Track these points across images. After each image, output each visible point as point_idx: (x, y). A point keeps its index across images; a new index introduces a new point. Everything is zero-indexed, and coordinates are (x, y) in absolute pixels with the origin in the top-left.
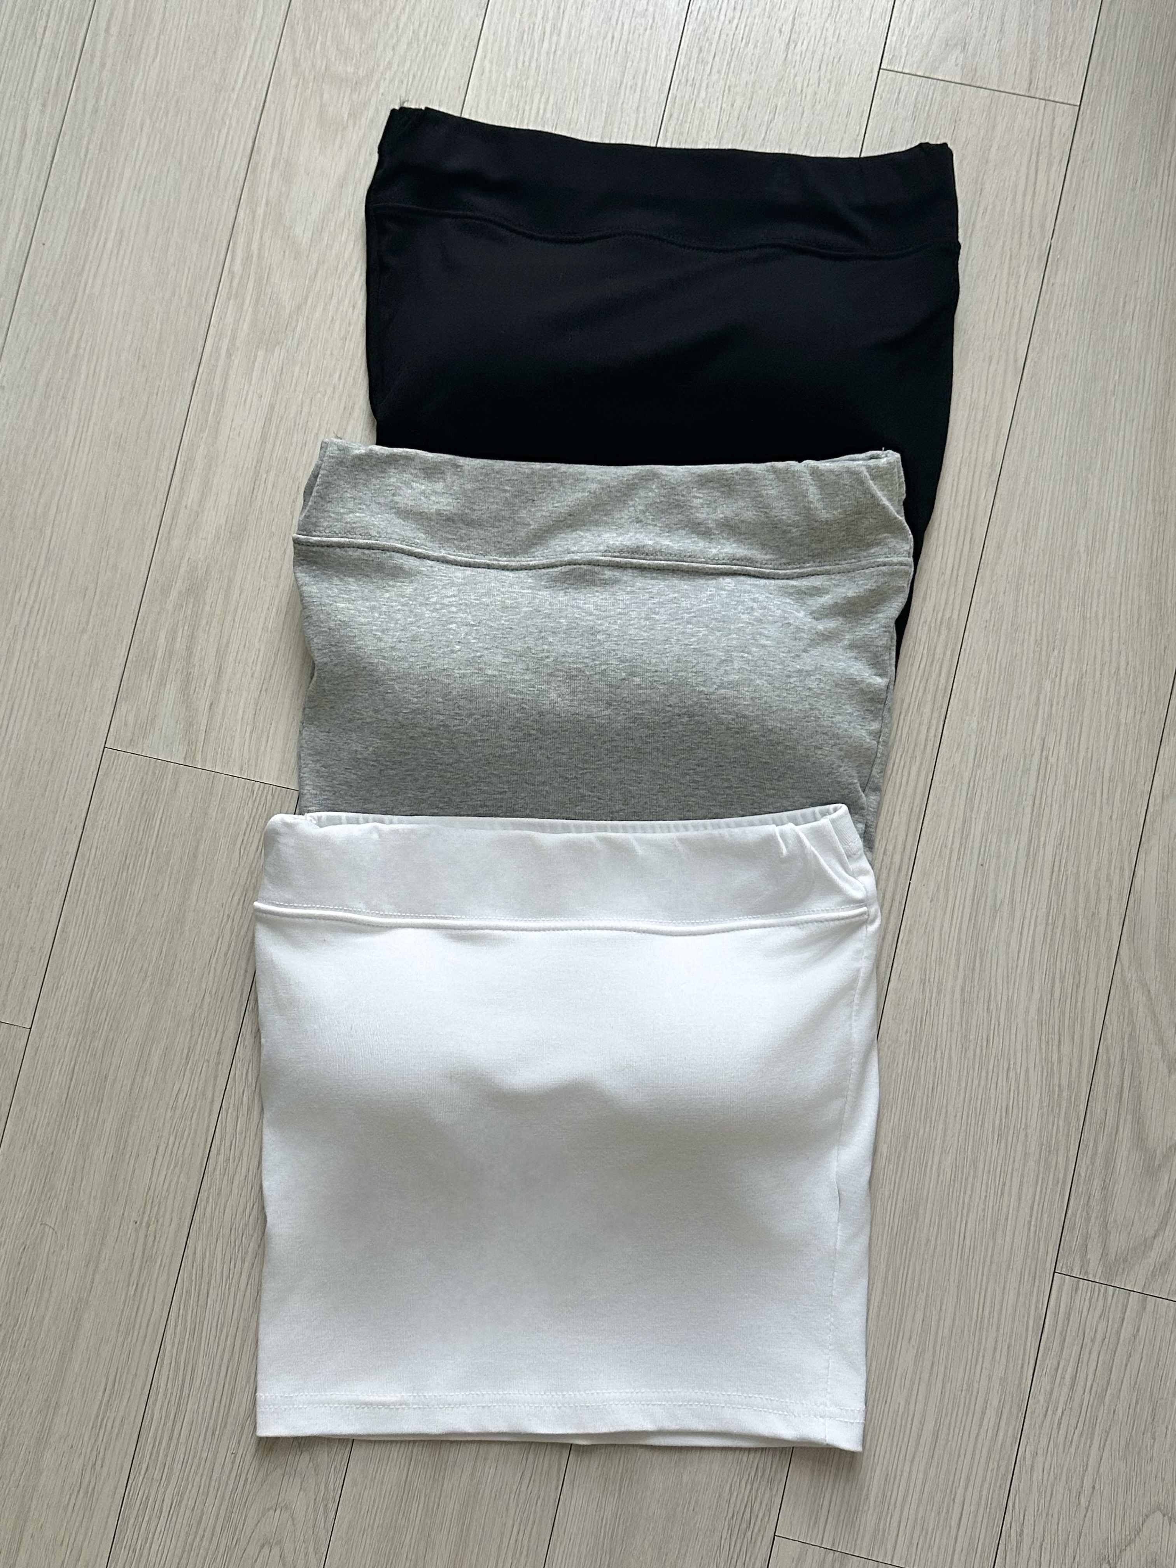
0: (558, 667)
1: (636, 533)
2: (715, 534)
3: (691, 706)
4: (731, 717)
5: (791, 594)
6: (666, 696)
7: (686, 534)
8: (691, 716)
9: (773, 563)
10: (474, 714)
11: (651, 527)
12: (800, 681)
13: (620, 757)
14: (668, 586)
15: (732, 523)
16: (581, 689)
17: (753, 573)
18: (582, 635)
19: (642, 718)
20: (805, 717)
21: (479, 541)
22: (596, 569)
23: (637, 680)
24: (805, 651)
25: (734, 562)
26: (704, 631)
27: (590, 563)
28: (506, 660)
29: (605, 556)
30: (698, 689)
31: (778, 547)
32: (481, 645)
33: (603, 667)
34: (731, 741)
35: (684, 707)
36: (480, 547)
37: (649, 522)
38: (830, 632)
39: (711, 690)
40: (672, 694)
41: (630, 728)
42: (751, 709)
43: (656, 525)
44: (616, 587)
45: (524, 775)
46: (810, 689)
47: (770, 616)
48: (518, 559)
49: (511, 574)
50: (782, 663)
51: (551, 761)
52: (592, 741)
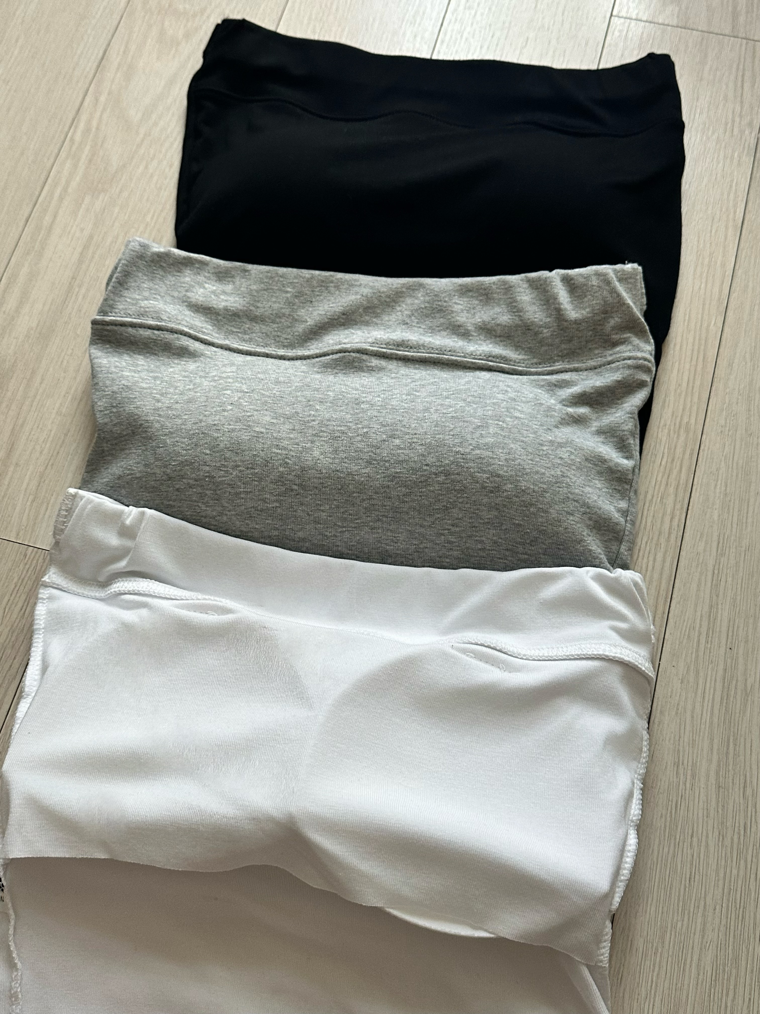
0: (323, 429)
1: (402, 332)
2: (472, 336)
3: (448, 465)
4: (485, 476)
5: (543, 386)
6: (423, 455)
7: (447, 335)
8: (447, 474)
9: (526, 362)
10: (239, 466)
11: (416, 329)
12: (552, 450)
13: (377, 516)
14: (429, 375)
15: (488, 327)
16: (343, 448)
17: (507, 370)
18: (347, 404)
19: (399, 477)
20: (556, 483)
21: (261, 335)
22: (365, 357)
23: (397, 442)
24: (557, 427)
25: (490, 358)
26: (462, 404)
27: (359, 351)
28: (275, 421)
29: (372, 346)
30: (454, 449)
31: (530, 348)
32: (252, 407)
33: (365, 430)
34: (485, 500)
35: (440, 466)
36: (261, 340)
37: (414, 324)
38: (579, 416)
39: (467, 450)
40: (429, 453)
41: (388, 487)
42: (505, 469)
43: (420, 327)
44: (381, 374)
45: (285, 530)
46: (561, 458)
47: (524, 397)
48: (294, 351)
49: (287, 363)
50: (535, 433)
51: (312, 518)
52: (350, 499)
